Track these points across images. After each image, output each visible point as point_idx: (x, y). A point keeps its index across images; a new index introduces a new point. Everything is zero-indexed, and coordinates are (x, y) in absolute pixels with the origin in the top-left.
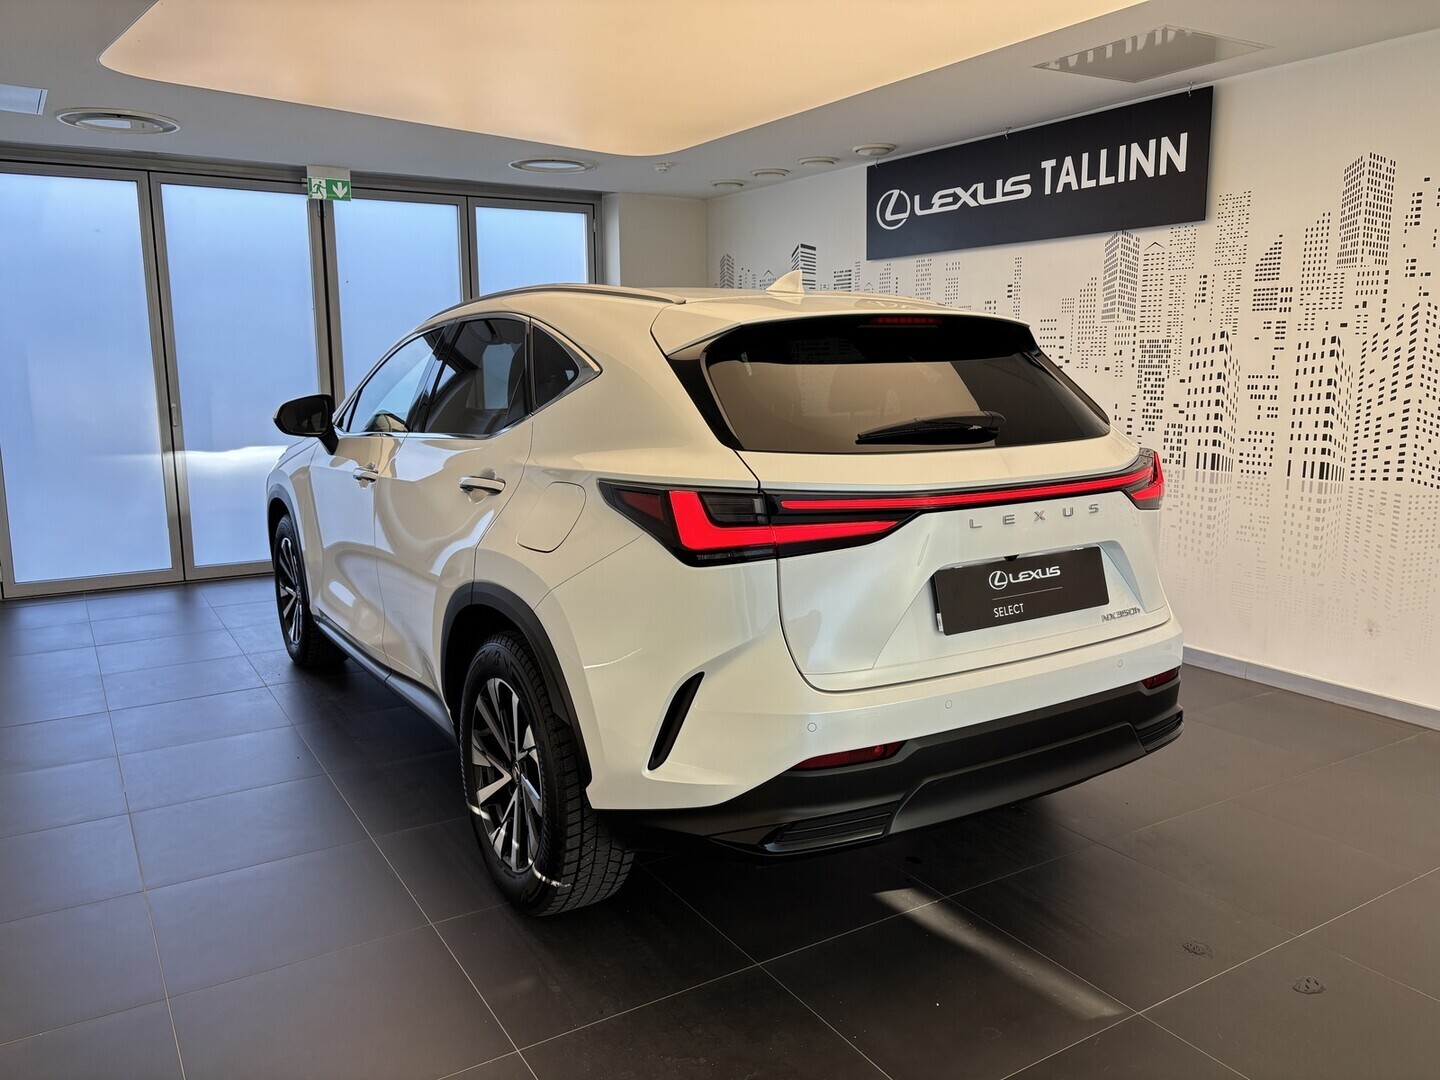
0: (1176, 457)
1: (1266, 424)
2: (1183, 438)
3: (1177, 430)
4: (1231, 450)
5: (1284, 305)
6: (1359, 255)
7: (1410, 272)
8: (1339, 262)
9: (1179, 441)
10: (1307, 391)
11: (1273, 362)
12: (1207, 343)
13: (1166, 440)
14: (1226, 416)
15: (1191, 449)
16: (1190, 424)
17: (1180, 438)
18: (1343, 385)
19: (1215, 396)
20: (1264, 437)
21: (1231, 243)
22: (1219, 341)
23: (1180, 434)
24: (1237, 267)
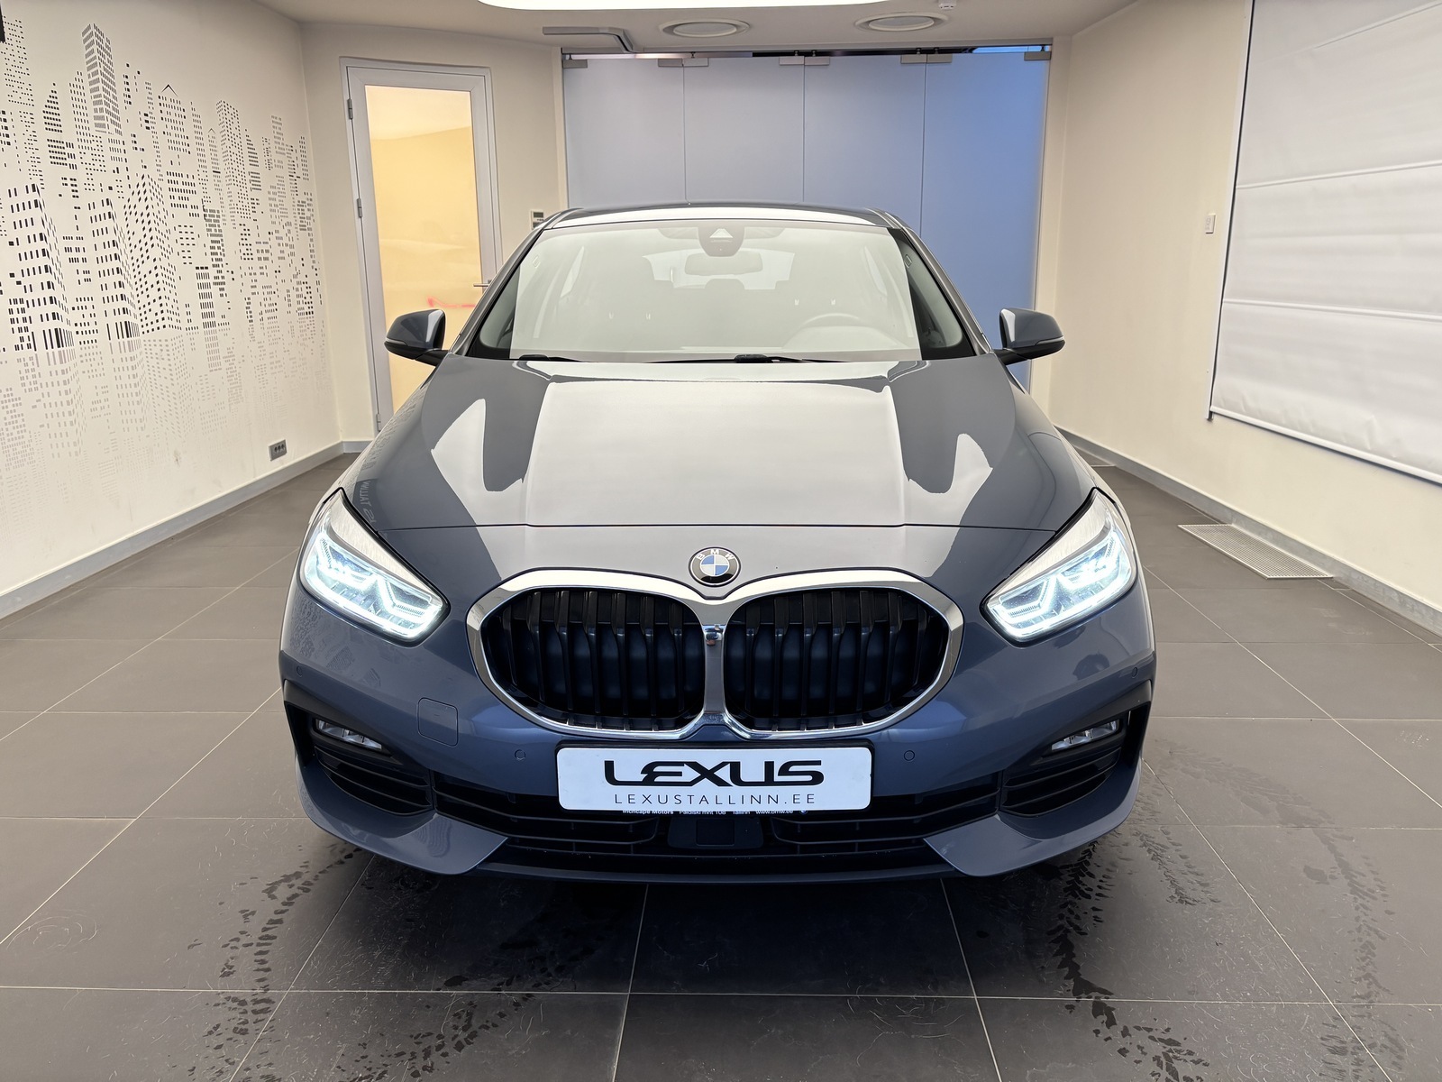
0: (26, 341)
1: (86, 289)
2: (26, 315)
3: (20, 306)
4: (68, 323)
5: (69, 161)
6: (105, 122)
7: (135, 145)
8: (96, 125)
9: (25, 320)
10: (102, 252)
11: (76, 223)
12: (25, 197)
13: (12, 321)
14: (55, 282)
15: (37, 327)
16: (28, 297)
17: (24, 315)
18: (121, 245)
19: (43, 261)
20: (87, 303)
21: (17, 79)
22: (33, 196)
23: (23, 311)
24: (29, 109)
